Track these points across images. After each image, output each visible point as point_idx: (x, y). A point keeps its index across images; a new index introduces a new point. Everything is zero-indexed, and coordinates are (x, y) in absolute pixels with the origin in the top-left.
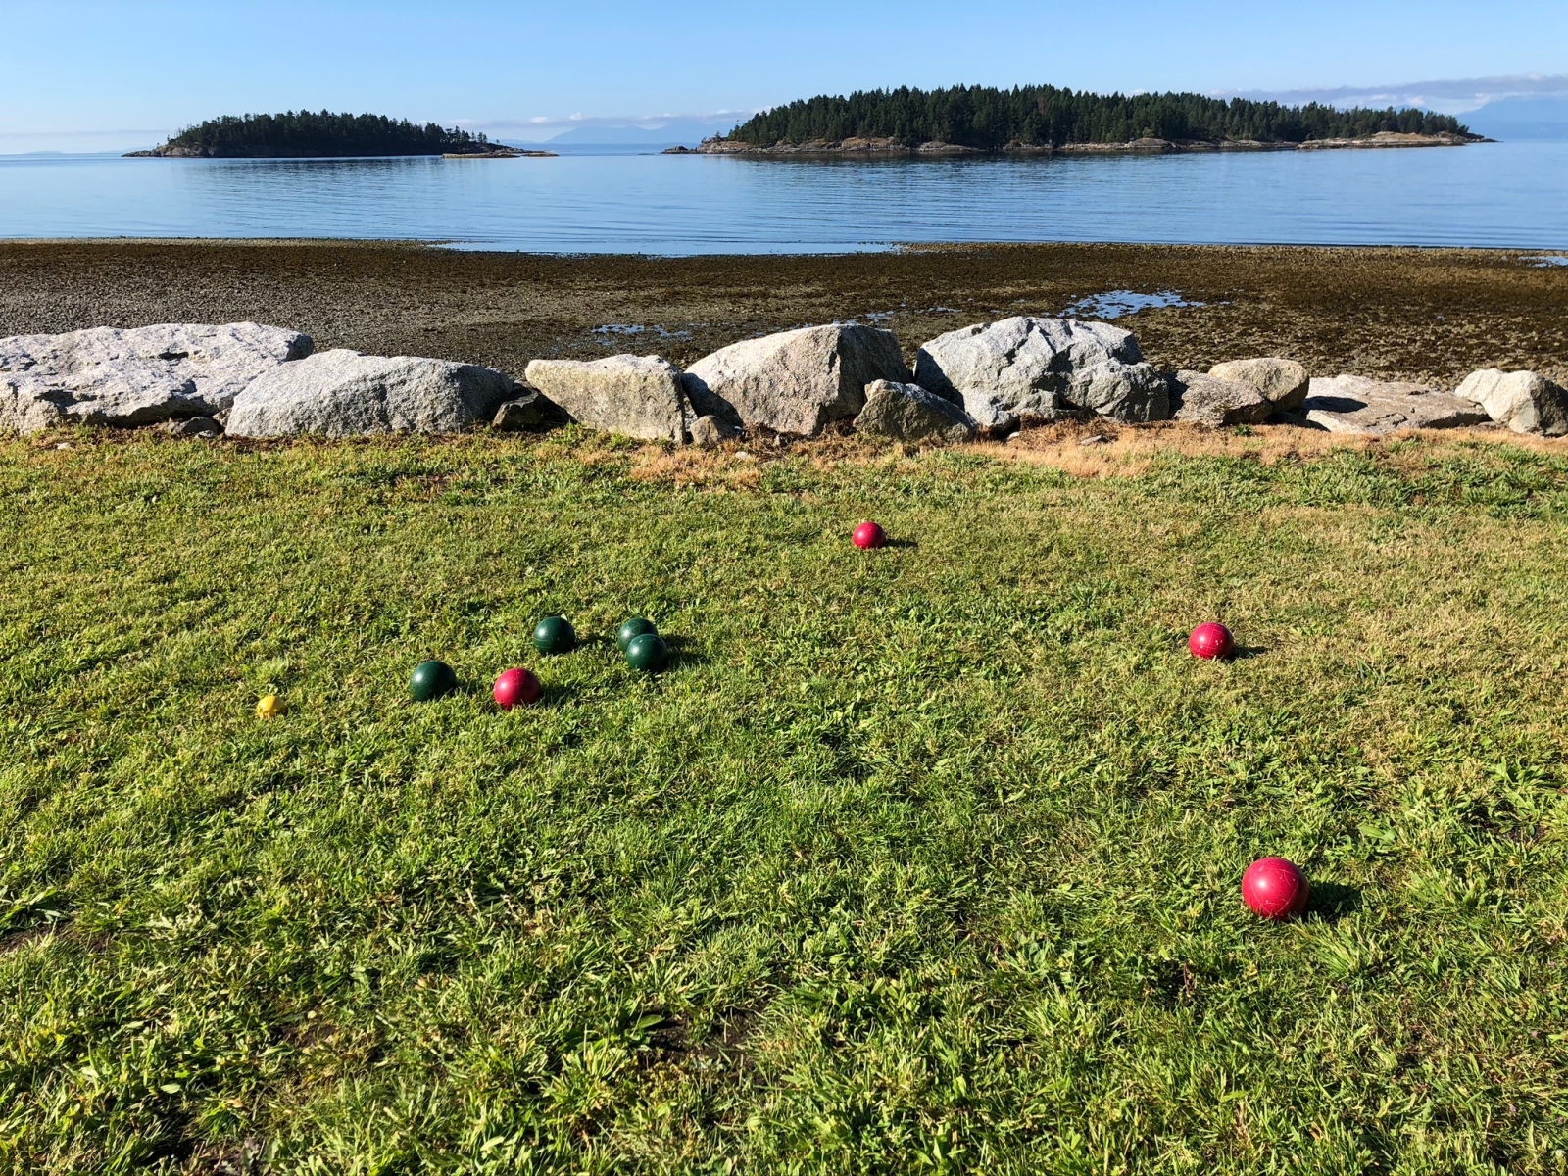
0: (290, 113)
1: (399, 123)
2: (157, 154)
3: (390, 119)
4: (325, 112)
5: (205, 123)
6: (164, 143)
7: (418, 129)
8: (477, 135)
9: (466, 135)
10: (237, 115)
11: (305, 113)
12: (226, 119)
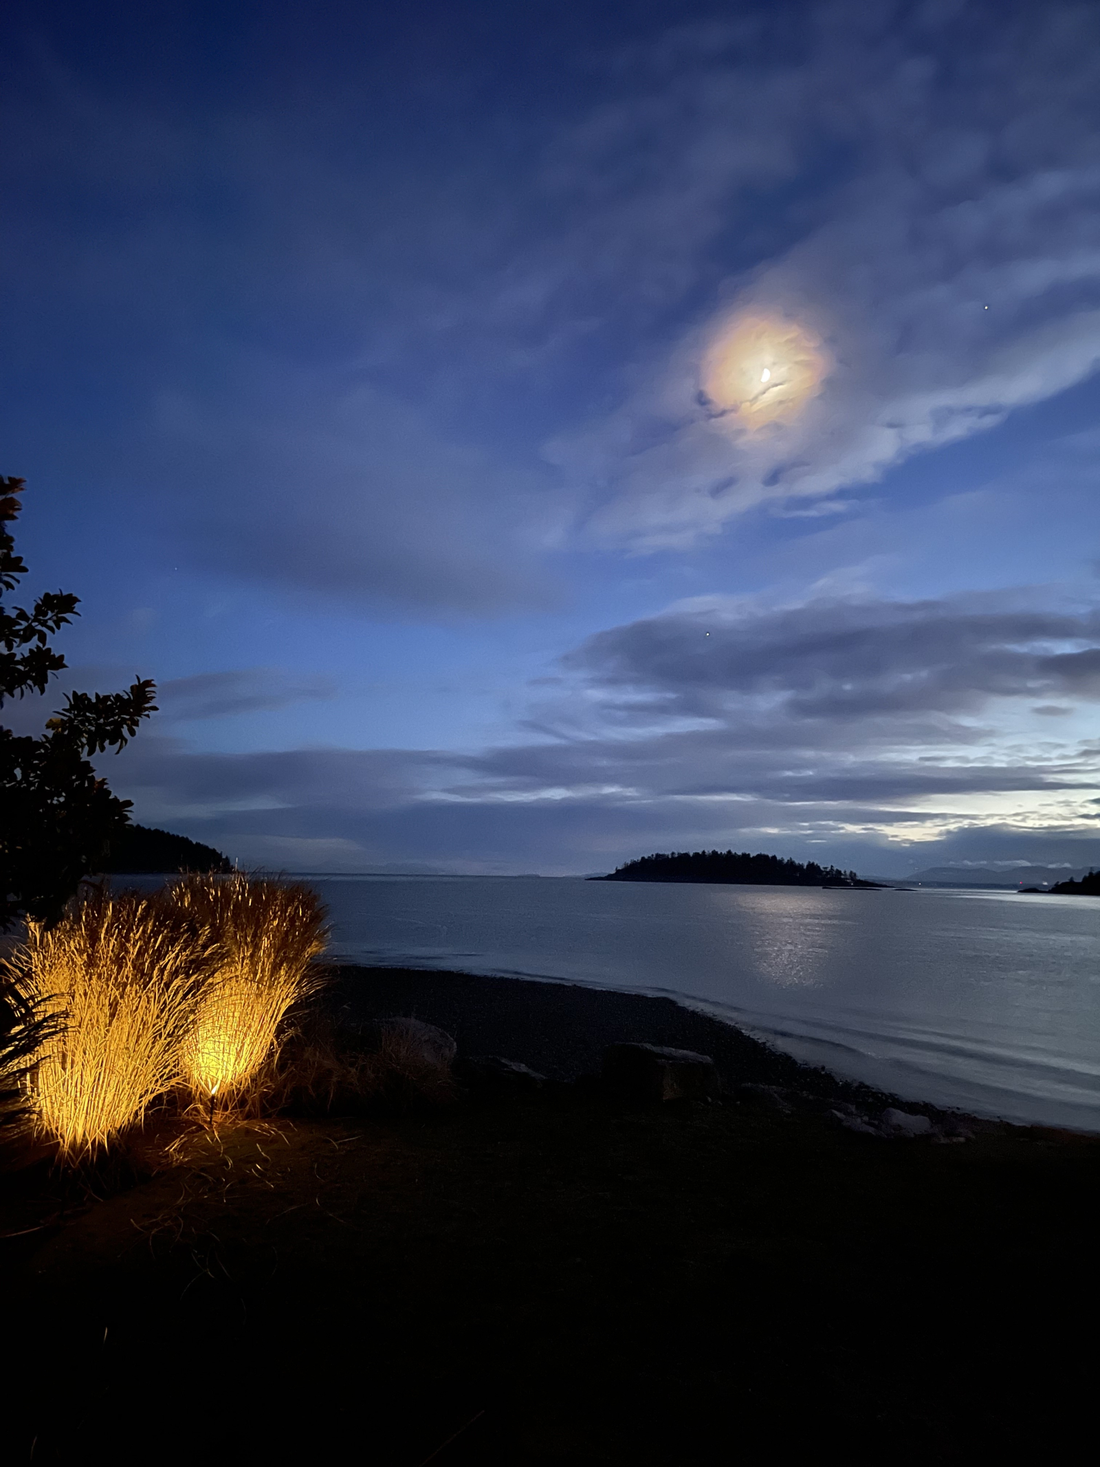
0: (704, 852)
1: (786, 861)
2: (610, 878)
3: (779, 858)
4: (729, 852)
5: (643, 858)
6: (613, 872)
7: (801, 866)
8: (848, 873)
9: (839, 872)
10: (666, 853)
11: (715, 853)
12: (658, 855)
